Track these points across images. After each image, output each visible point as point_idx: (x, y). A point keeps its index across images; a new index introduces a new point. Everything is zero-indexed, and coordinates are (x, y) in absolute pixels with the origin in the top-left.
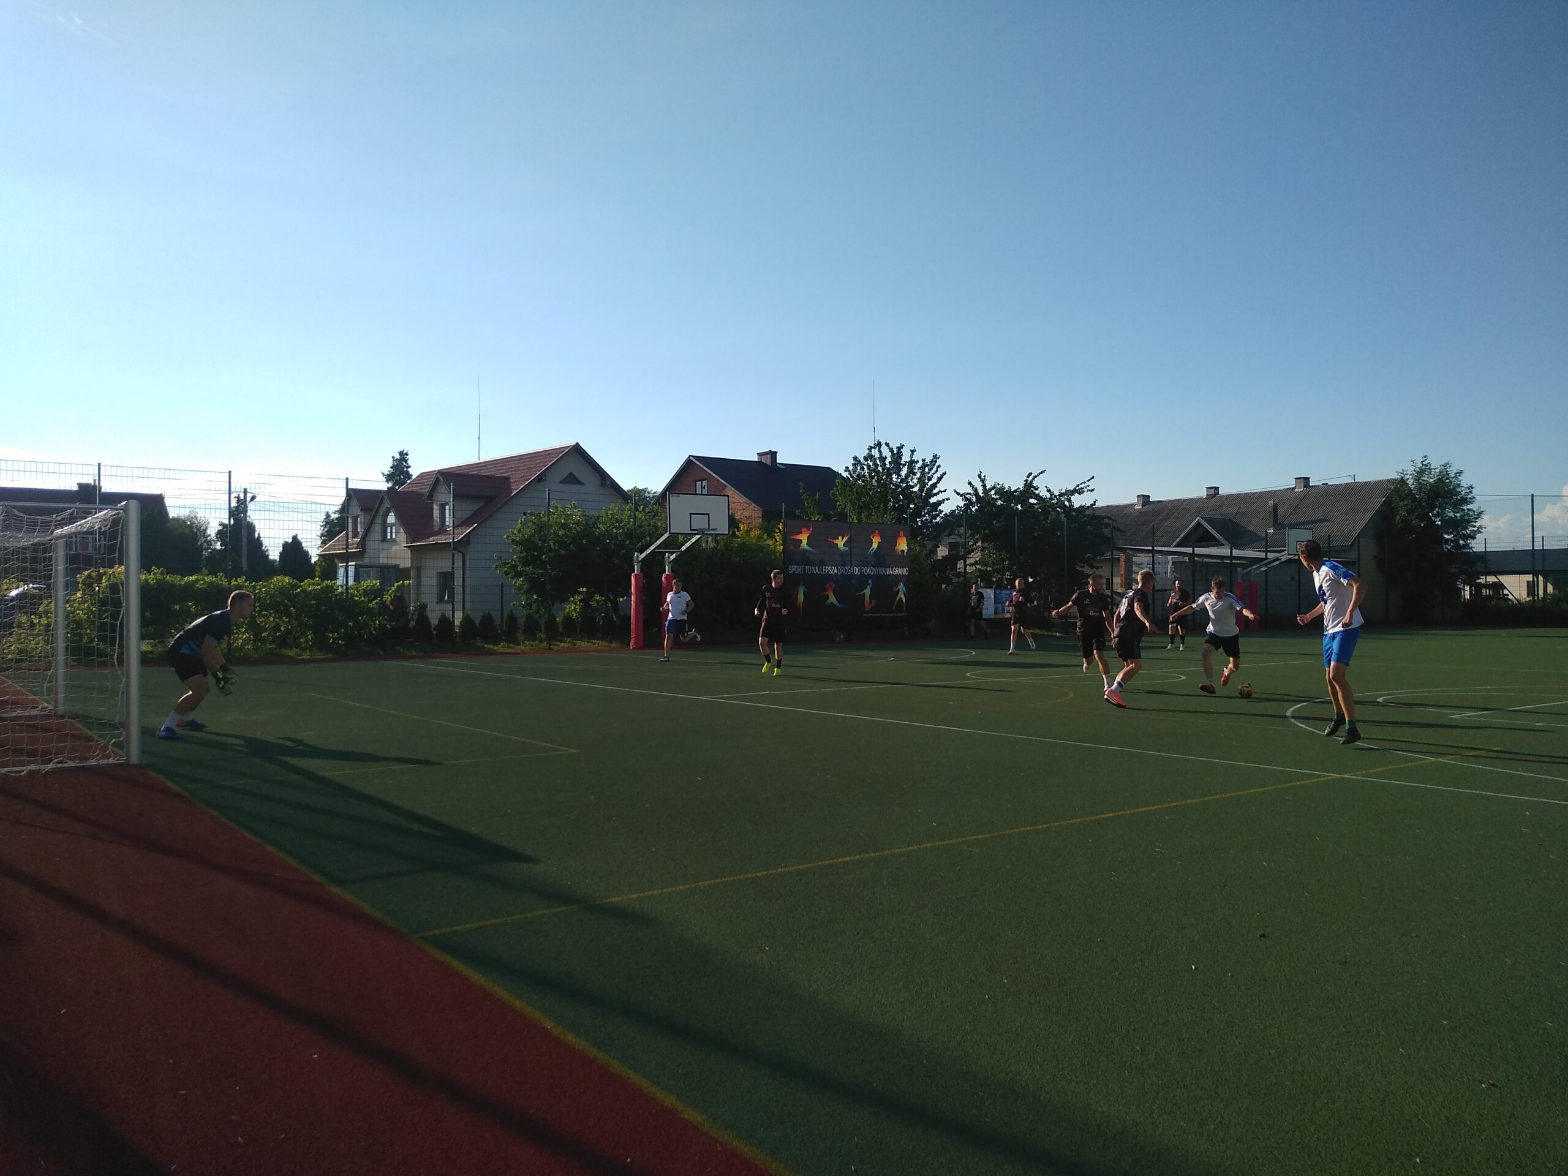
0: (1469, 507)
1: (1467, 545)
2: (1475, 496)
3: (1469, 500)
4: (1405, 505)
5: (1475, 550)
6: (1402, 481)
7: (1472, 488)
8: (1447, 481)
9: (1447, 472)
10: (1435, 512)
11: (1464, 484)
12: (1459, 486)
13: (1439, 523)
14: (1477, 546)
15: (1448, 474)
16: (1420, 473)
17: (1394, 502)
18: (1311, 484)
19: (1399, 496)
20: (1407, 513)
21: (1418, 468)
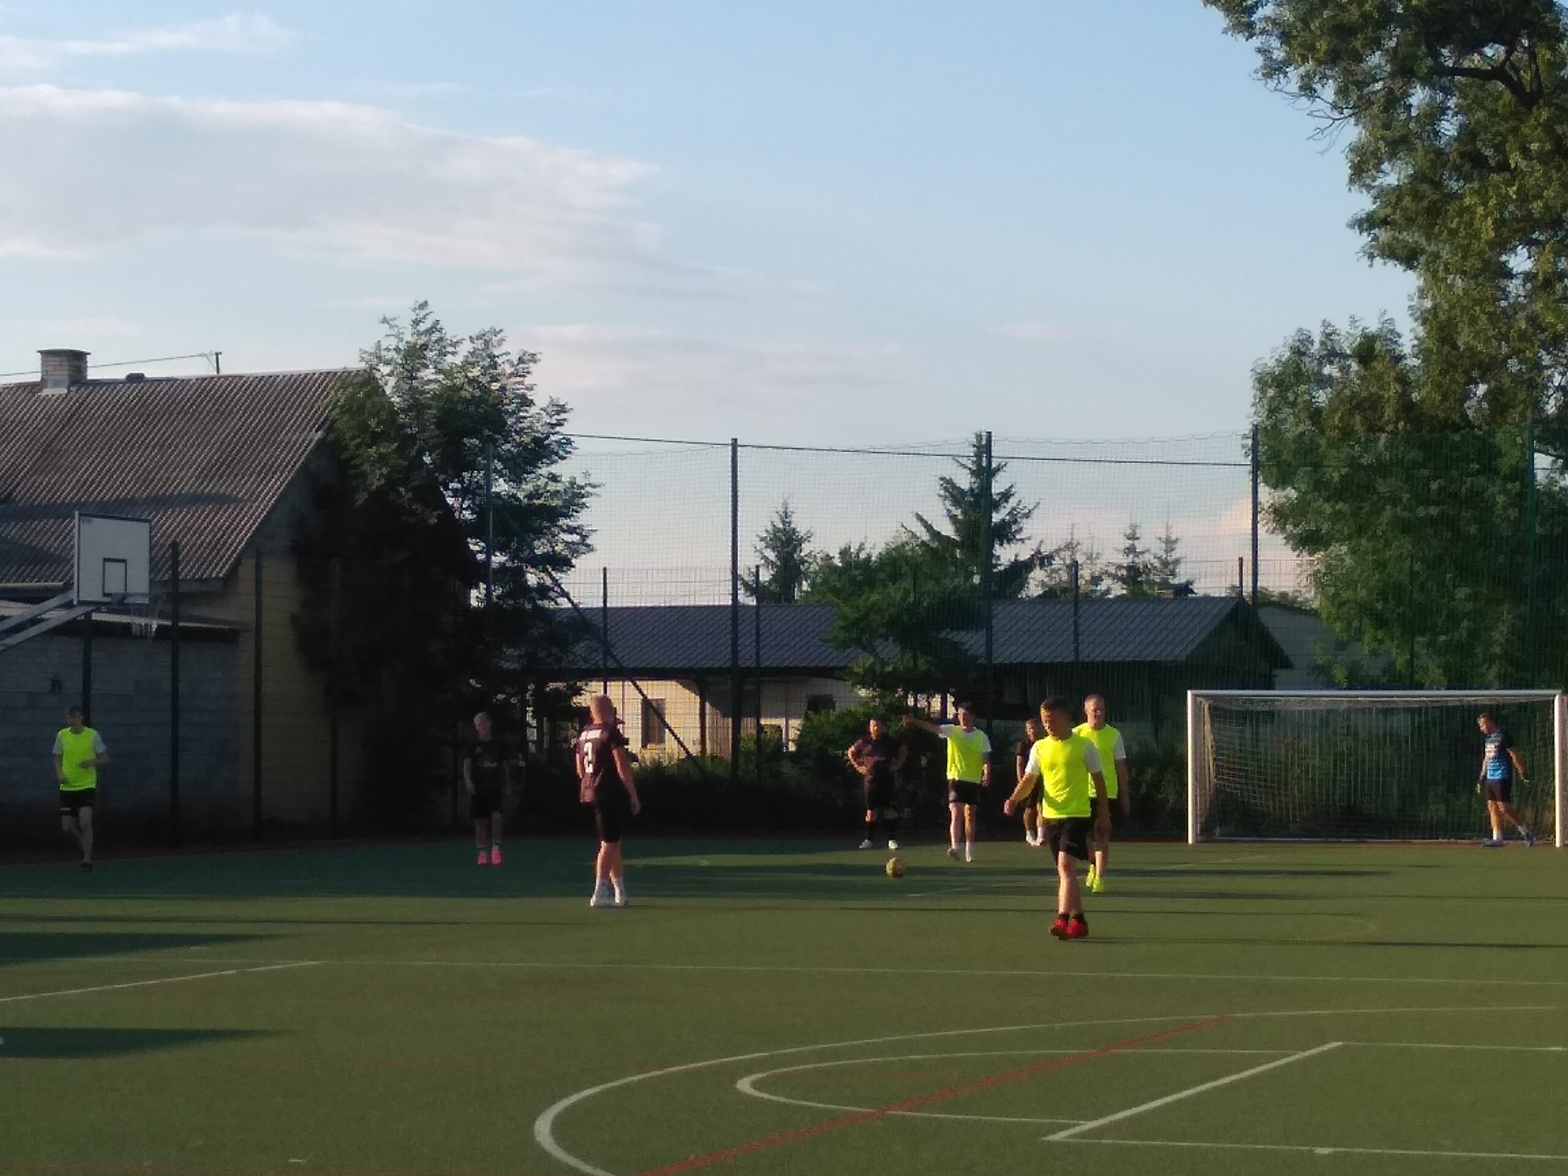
0: (554, 469)
2: (573, 439)
3: (555, 447)
4: (382, 459)
6: (367, 381)
7: (562, 409)
8: (495, 386)
9: (492, 357)
11: (541, 399)
12: (526, 402)
13: (467, 515)
15: (495, 366)
16: (414, 355)
17: (346, 448)
18: (92, 374)
19: (364, 428)
20: (388, 477)
21: (408, 337)
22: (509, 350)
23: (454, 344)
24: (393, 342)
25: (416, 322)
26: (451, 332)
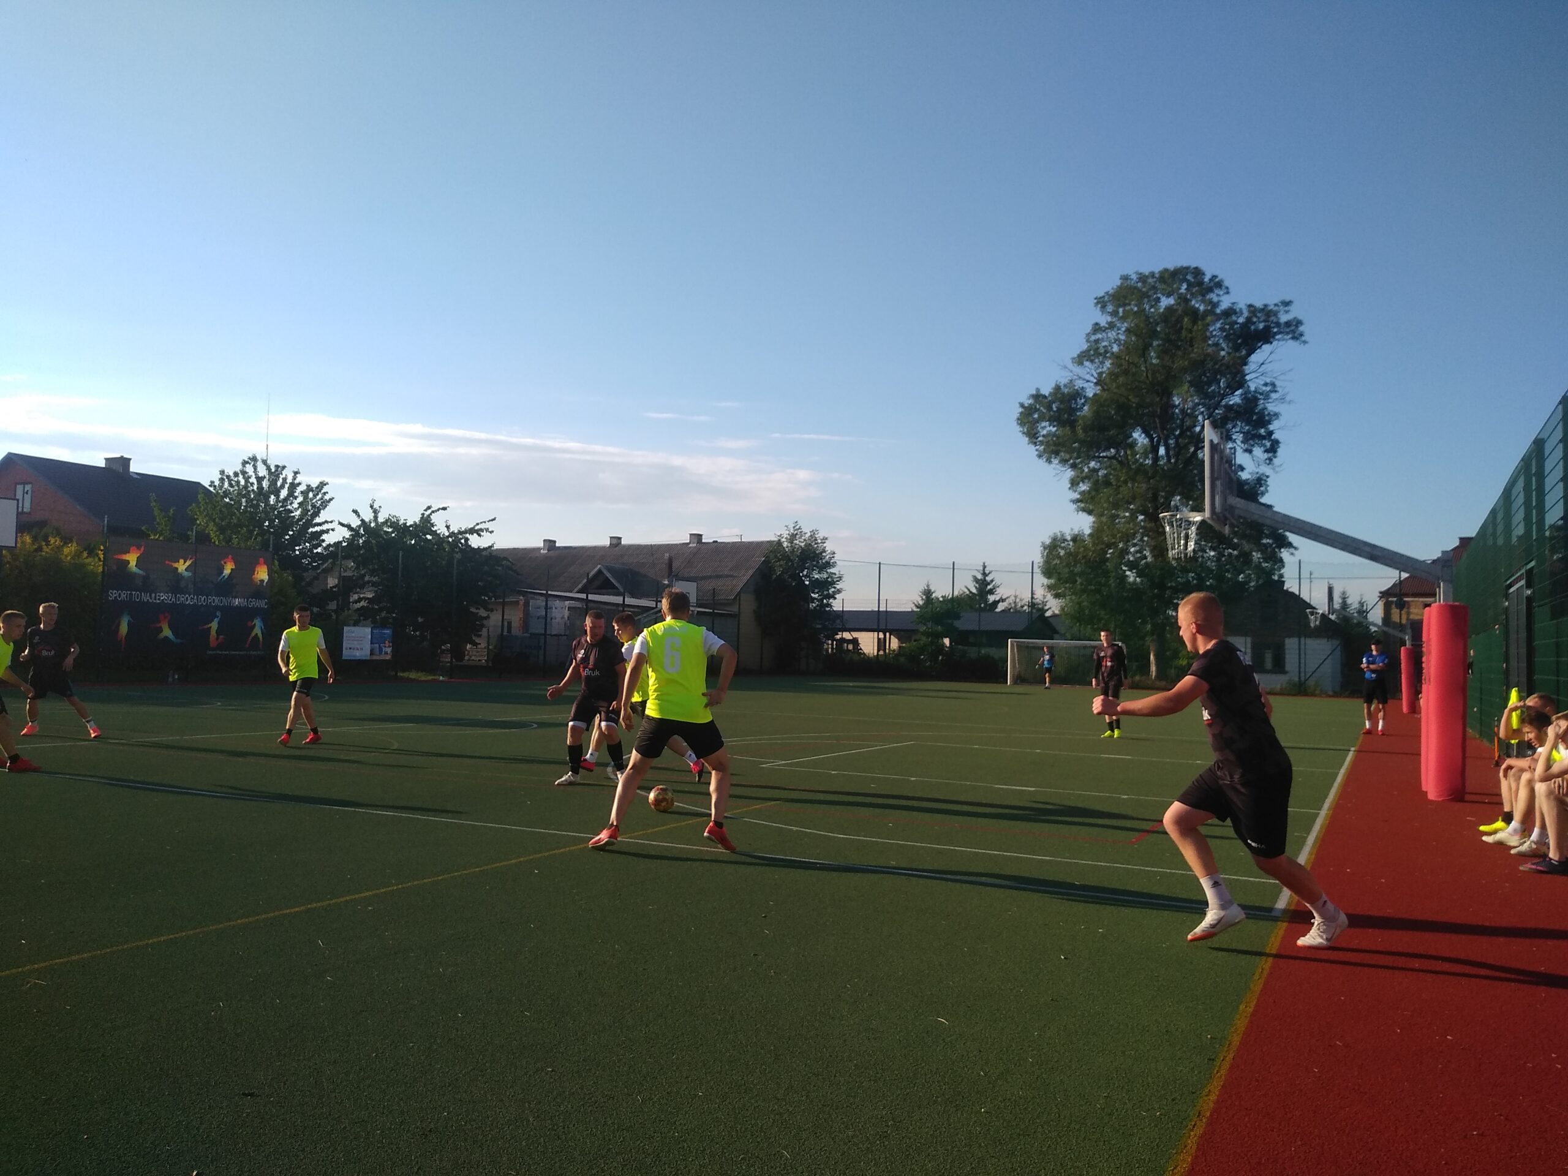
0: (832, 570)
1: (829, 605)
2: (837, 561)
3: (832, 564)
4: (781, 566)
5: (835, 609)
6: (779, 543)
7: (834, 553)
8: (815, 546)
9: (815, 538)
10: (805, 573)
11: (828, 549)
12: (825, 552)
13: (807, 583)
14: (837, 605)
15: (816, 540)
16: (793, 537)
17: (770, 562)
18: (703, 541)
19: (776, 557)
20: (782, 572)
21: (792, 531)
22: (820, 536)
23: (805, 534)
24: (788, 532)
25: (794, 527)
26: (804, 530)
